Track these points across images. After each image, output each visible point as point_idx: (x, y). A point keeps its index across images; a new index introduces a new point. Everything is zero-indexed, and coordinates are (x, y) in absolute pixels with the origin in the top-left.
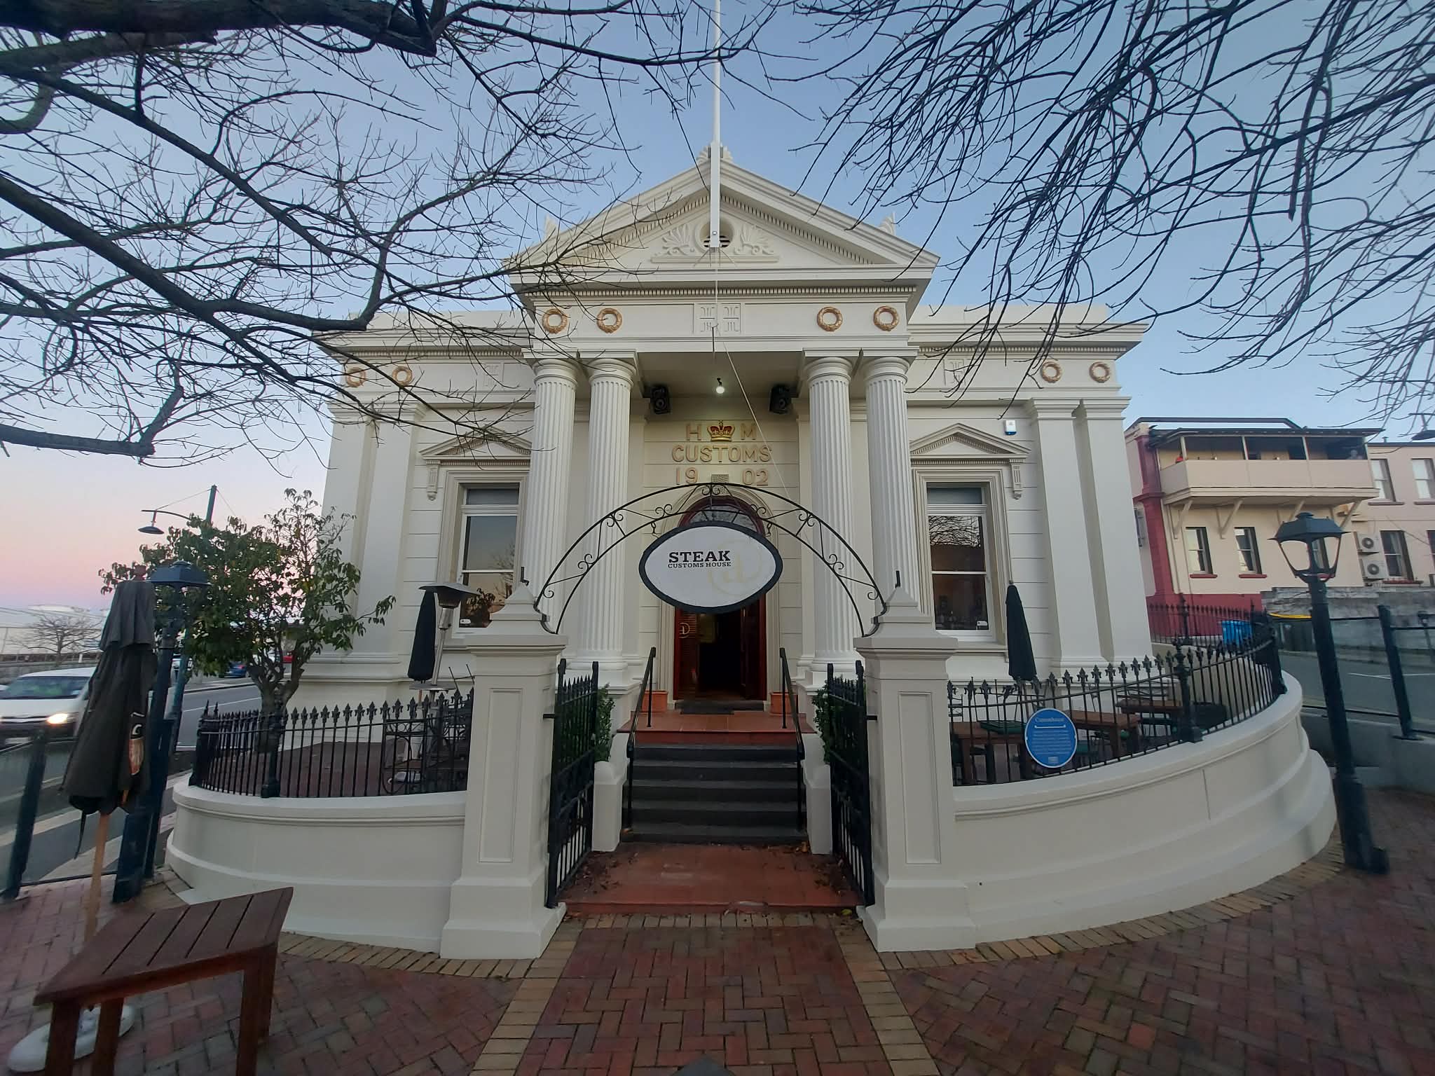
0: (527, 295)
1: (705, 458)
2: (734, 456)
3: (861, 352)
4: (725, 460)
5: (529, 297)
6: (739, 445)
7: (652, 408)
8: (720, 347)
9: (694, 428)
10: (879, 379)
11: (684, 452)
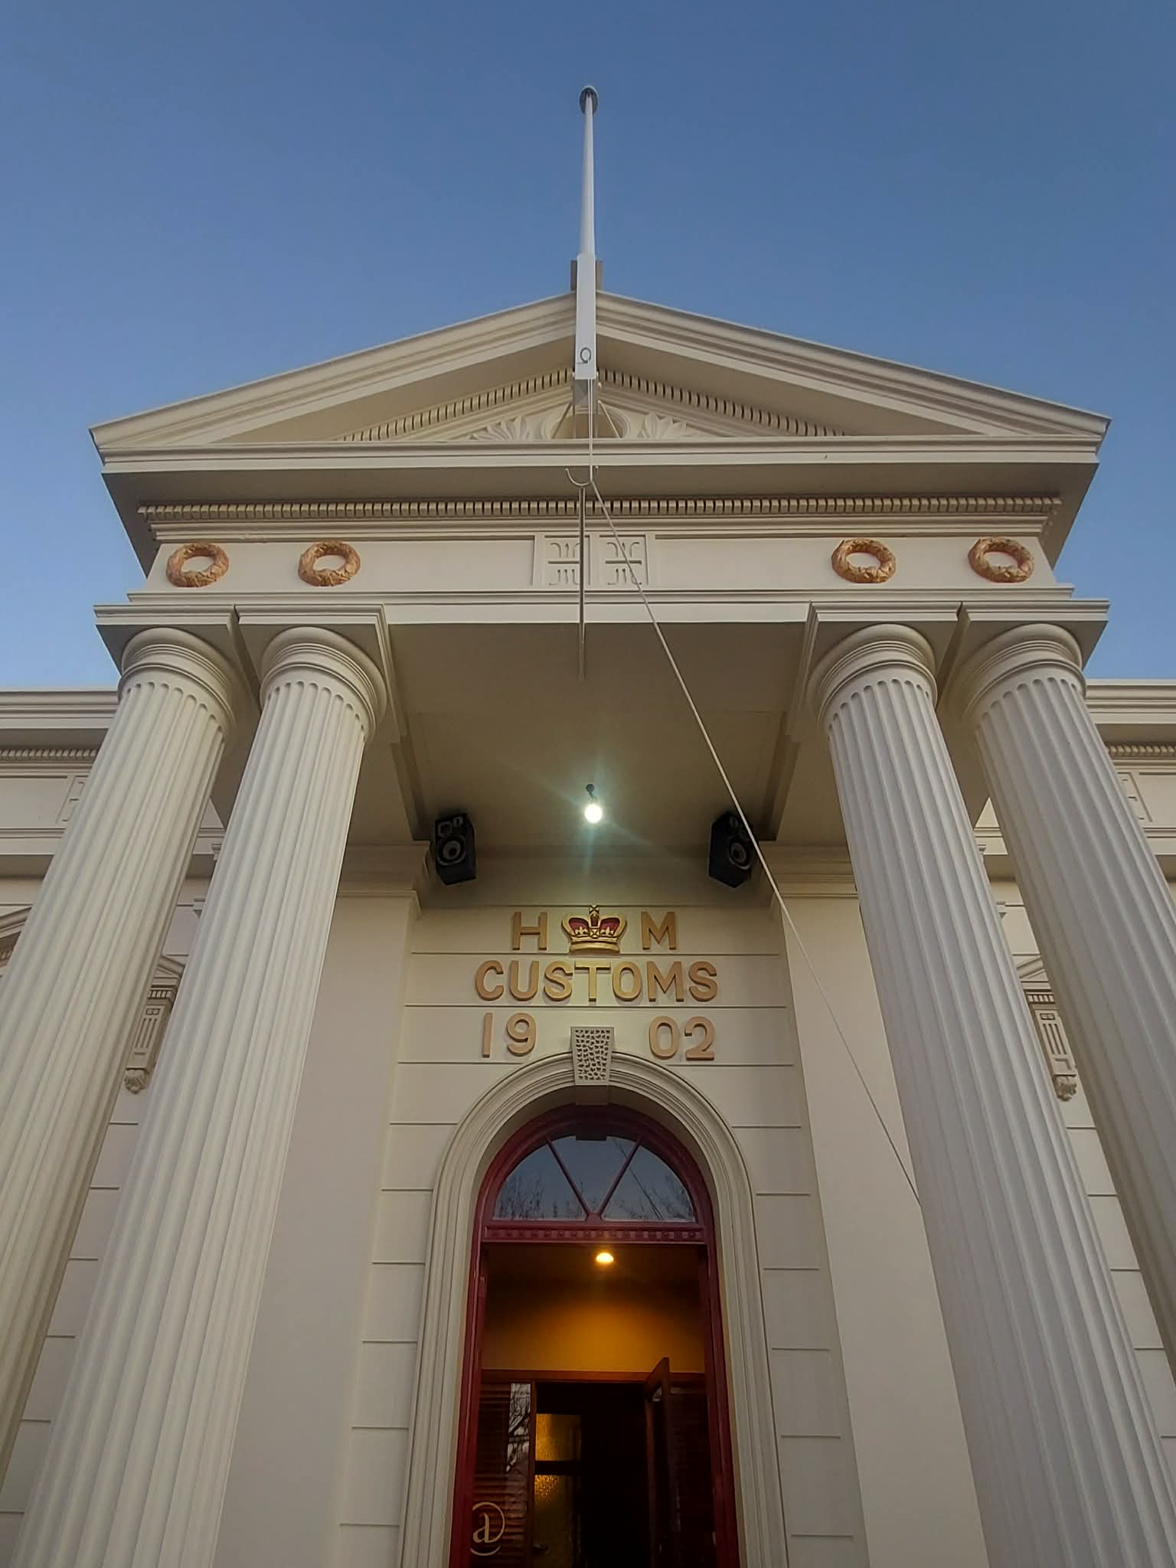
0: (142, 510)
1: (555, 991)
2: (627, 986)
3: (961, 611)
4: (606, 998)
5: (148, 516)
6: (641, 963)
7: (433, 864)
8: (598, 614)
9: (529, 921)
10: (1019, 680)
11: (505, 975)
